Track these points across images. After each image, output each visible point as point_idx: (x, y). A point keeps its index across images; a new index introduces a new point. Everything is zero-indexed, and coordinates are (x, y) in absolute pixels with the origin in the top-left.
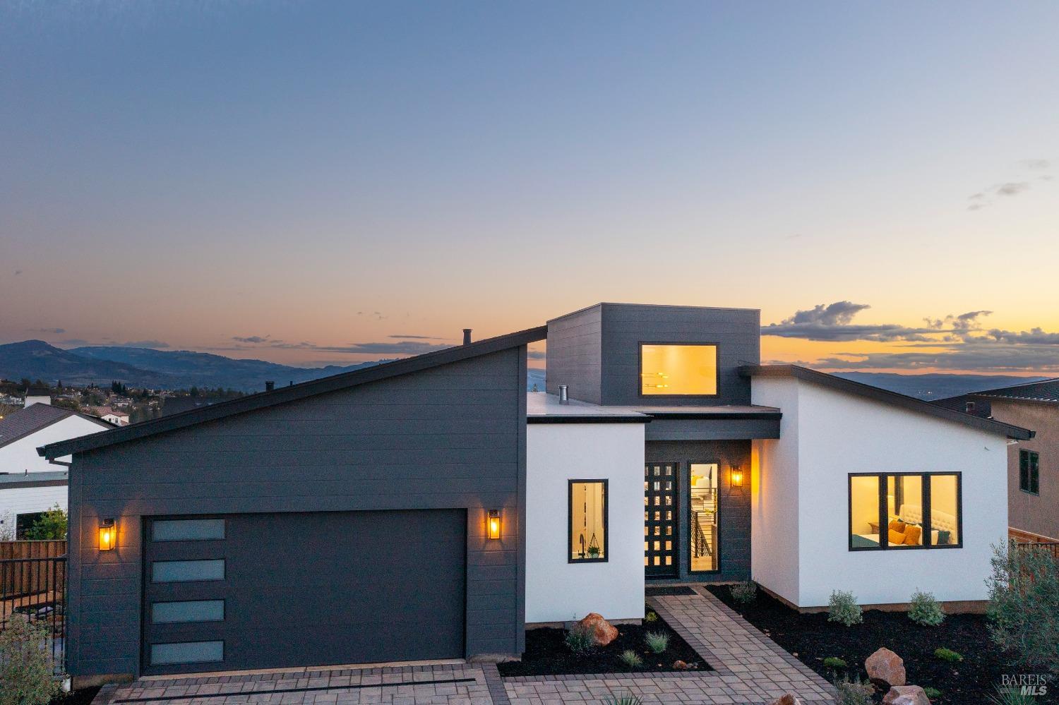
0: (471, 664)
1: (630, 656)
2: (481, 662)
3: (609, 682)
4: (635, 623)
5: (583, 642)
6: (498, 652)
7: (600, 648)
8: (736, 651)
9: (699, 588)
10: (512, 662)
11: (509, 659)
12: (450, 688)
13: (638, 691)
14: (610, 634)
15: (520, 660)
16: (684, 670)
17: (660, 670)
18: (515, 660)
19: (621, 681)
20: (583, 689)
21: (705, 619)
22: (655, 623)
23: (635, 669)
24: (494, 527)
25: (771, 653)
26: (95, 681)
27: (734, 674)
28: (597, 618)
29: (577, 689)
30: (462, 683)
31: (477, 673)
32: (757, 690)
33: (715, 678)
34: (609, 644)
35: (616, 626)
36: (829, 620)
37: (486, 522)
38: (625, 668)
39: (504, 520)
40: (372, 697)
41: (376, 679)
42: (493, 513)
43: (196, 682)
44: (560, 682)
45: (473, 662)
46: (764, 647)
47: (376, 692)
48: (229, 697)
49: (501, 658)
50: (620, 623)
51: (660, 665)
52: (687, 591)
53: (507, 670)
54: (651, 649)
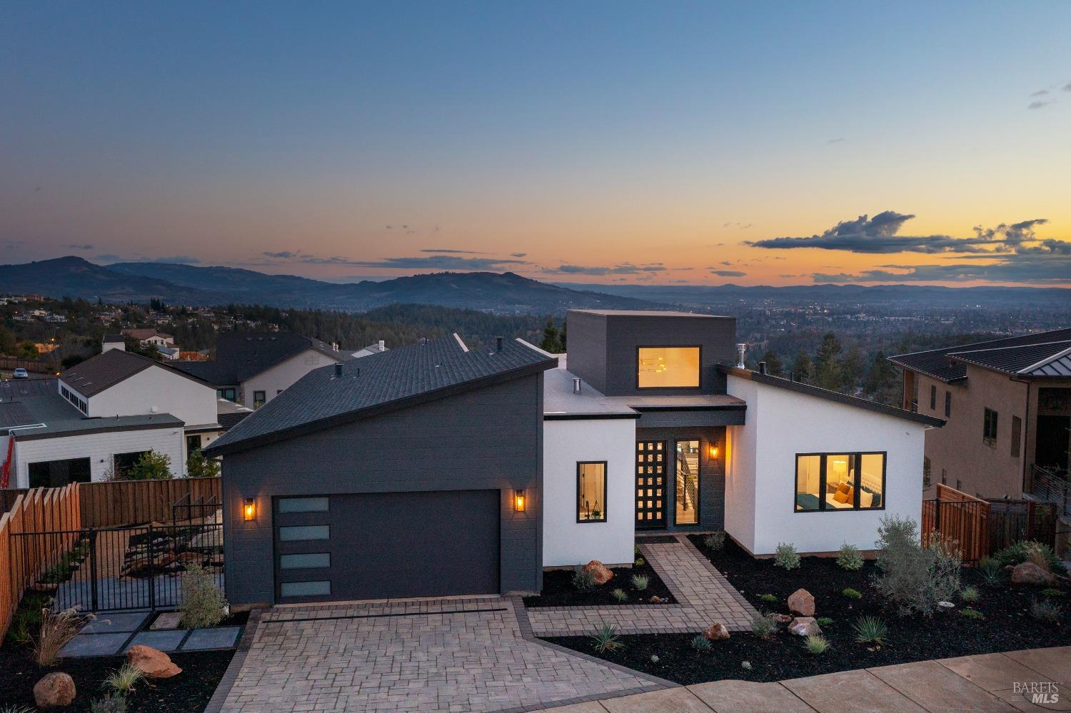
0: (504, 597)
1: (619, 593)
2: (511, 597)
3: (601, 612)
4: (628, 567)
5: (585, 583)
6: (524, 589)
7: (598, 586)
8: (699, 589)
9: (682, 538)
10: (533, 597)
11: (532, 594)
12: (489, 616)
13: (621, 619)
14: (607, 575)
15: (539, 595)
16: (658, 603)
17: (640, 603)
18: (536, 595)
19: (611, 611)
20: (582, 617)
21: (681, 563)
22: (643, 566)
23: (623, 602)
24: (520, 502)
25: (724, 590)
26: (245, 607)
27: (692, 606)
28: (597, 564)
29: (578, 616)
30: (499, 612)
31: (508, 605)
32: (707, 619)
33: (678, 610)
34: (605, 584)
35: (611, 569)
36: (775, 565)
37: (514, 499)
38: (614, 601)
39: (527, 497)
40: (436, 621)
41: (437, 608)
42: (519, 492)
43: (314, 609)
44: (567, 612)
45: (507, 596)
46: (720, 586)
47: (438, 617)
48: (339, 620)
49: (525, 594)
50: (616, 566)
51: (641, 599)
52: (672, 540)
53: (529, 603)
54: (636, 588)
